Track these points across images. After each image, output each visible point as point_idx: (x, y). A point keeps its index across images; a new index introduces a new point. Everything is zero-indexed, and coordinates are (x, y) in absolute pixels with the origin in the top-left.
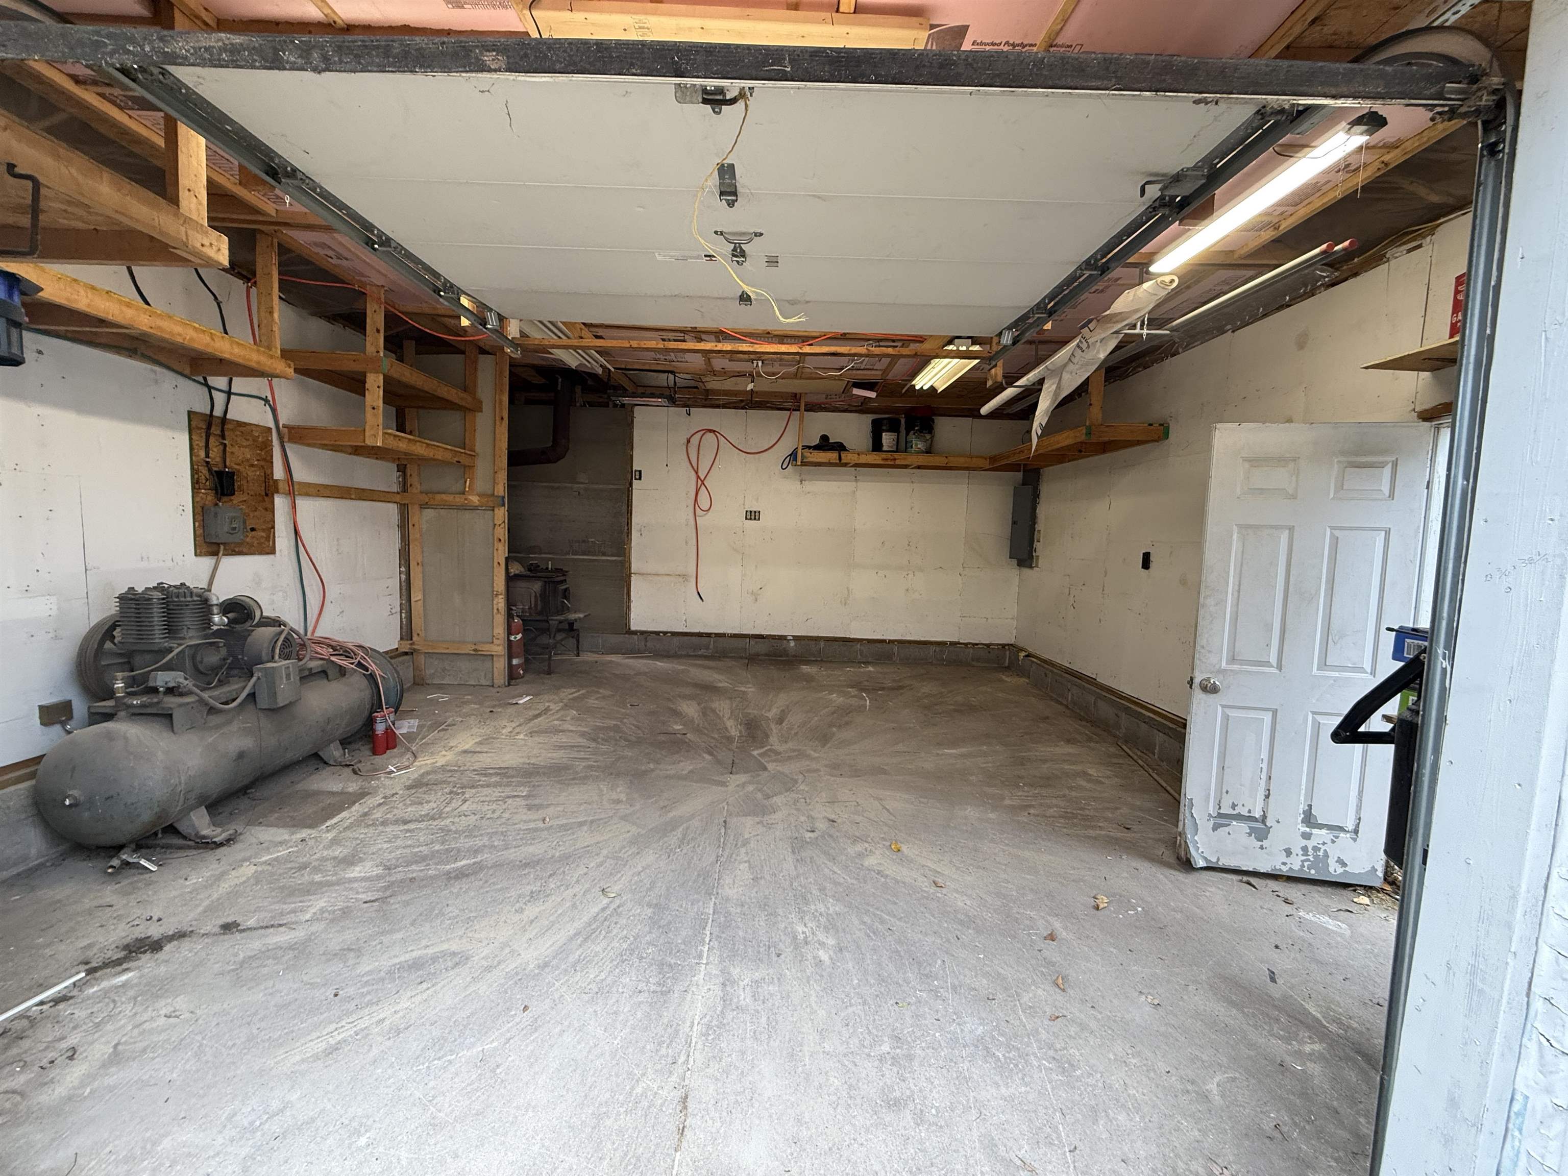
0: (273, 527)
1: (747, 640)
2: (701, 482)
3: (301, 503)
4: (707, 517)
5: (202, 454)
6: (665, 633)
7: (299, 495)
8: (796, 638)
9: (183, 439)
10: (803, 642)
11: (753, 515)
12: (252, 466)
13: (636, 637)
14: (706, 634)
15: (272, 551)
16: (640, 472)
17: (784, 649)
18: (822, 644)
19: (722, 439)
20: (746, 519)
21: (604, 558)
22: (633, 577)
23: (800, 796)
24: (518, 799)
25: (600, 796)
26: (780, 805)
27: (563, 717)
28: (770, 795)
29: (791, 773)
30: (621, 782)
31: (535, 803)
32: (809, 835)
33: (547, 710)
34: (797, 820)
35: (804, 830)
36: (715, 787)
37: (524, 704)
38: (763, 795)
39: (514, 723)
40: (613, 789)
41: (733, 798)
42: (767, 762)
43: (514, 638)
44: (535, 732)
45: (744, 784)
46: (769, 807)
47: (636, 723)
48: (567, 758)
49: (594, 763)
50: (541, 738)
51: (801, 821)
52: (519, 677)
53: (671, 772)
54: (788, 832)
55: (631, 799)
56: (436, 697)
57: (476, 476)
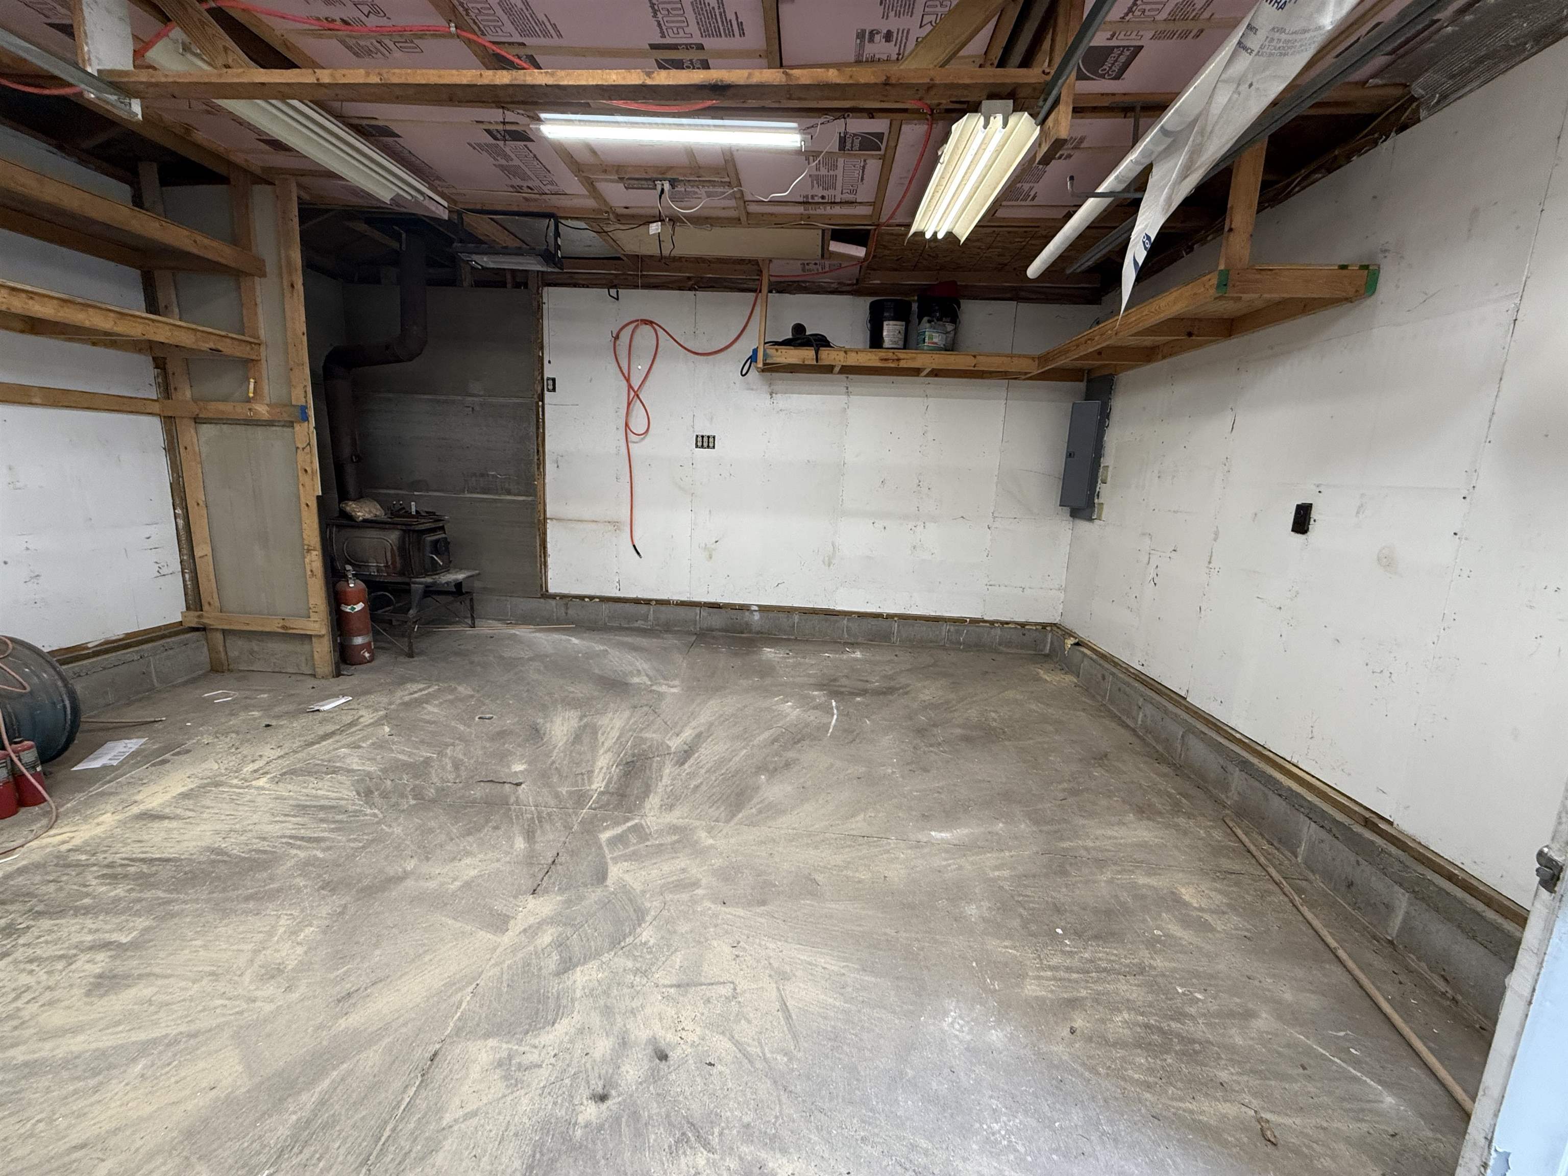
1: (698, 610)
2: (634, 395)
4: (644, 443)
6: (592, 598)
8: (763, 609)
10: (771, 615)
11: (705, 442)
13: (553, 602)
14: (644, 600)
16: (554, 380)
17: (747, 624)
18: (796, 618)
19: (661, 332)
20: (697, 446)
21: (509, 497)
22: (550, 525)
23: (630, 964)
24: (101, 956)
25: (256, 952)
26: (578, 994)
27: (365, 739)
28: (575, 960)
29: (644, 892)
30: (325, 911)
31: (120, 970)
32: (590, 1112)
33: (352, 724)
34: (591, 1052)
35: (587, 1093)
36: (481, 934)
37: (328, 711)
38: (563, 961)
39: (279, 752)
40: (295, 933)
41: (497, 970)
42: (615, 860)
43: (348, 609)
44: (293, 772)
45: (540, 924)
46: (552, 1004)
47: (461, 756)
48: (291, 837)
49: (320, 855)
50: (290, 787)
51: (597, 1054)
52: (364, 661)
53: (432, 885)
54: (549, 1100)
55: (304, 967)
56: (217, 695)
57: (266, 375)
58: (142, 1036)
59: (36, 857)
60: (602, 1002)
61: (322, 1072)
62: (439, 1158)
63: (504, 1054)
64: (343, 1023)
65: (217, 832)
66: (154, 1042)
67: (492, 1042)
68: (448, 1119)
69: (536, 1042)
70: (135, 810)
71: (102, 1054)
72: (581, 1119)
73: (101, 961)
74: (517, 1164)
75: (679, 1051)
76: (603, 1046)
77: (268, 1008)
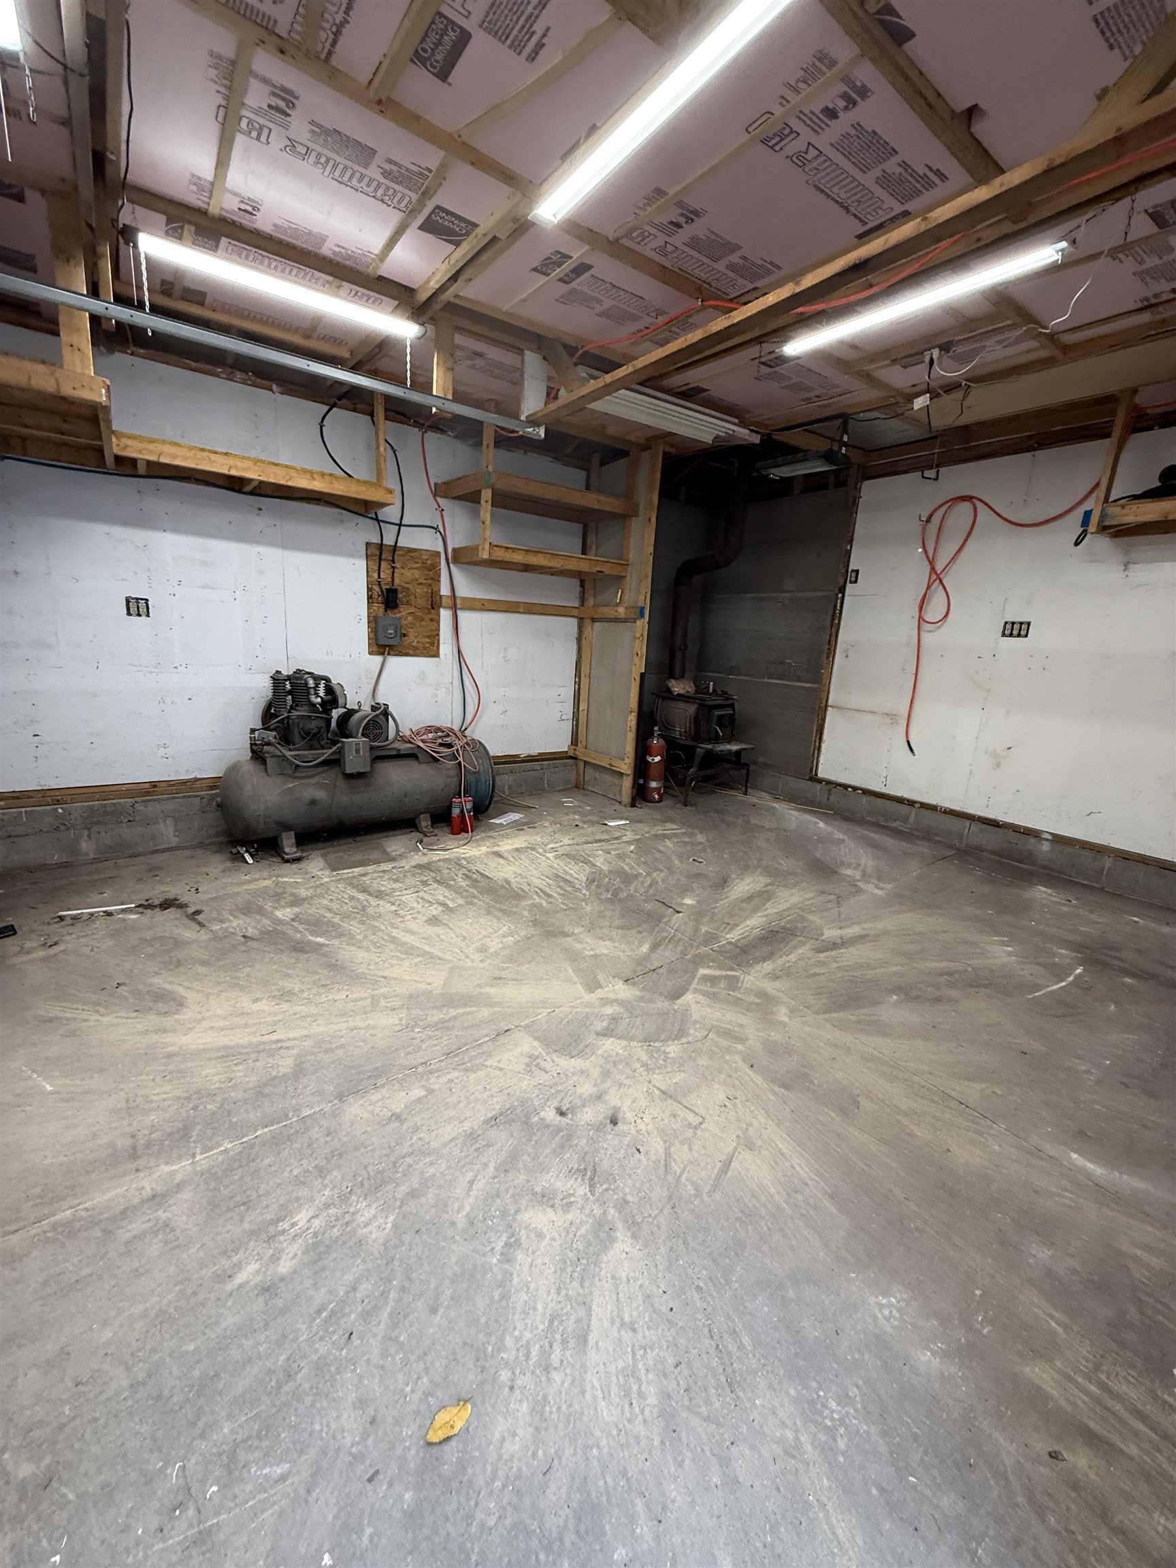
0: (438, 635)
1: (967, 823)
2: (936, 577)
3: (463, 616)
4: (940, 631)
5: (376, 576)
6: (855, 788)
7: (463, 609)
8: (1058, 839)
9: (361, 565)
10: (1069, 849)
11: (1016, 630)
12: (421, 584)
13: (818, 786)
14: (908, 800)
15: (437, 655)
16: (857, 572)
17: (1030, 853)
18: (1108, 862)
19: (981, 508)
20: (1004, 635)
21: (798, 684)
22: (830, 715)
23: (644, 1058)
24: (440, 908)
25: (485, 937)
26: (600, 1052)
27: (615, 850)
28: (614, 1033)
29: (696, 1022)
30: (523, 933)
31: (441, 918)
32: (550, 1115)
33: (617, 838)
34: (578, 1086)
35: (556, 1104)
36: (579, 986)
37: (612, 827)
38: (607, 1028)
39: (571, 842)
40: (504, 936)
41: (570, 1010)
42: (696, 991)
43: (650, 759)
44: (567, 855)
45: (615, 1001)
46: (581, 1046)
47: (659, 880)
48: (540, 889)
49: (545, 904)
50: (561, 863)
51: (579, 1090)
52: (653, 801)
53: (579, 946)
54: (537, 1092)
55: (495, 955)
56: (568, 801)
57: (628, 586)
58: (427, 948)
59: (452, 856)
60: (608, 1066)
61: (465, 1005)
62: (472, 1076)
63: (536, 1054)
64: (487, 990)
65: (515, 873)
66: (429, 953)
67: (536, 1043)
68: (488, 1063)
69: (556, 1059)
70: (495, 849)
71: (413, 947)
72: (542, 1114)
73: (435, 910)
74: (498, 1107)
75: (626, 1128)
76: (587, 1089)
77: (470, 964)
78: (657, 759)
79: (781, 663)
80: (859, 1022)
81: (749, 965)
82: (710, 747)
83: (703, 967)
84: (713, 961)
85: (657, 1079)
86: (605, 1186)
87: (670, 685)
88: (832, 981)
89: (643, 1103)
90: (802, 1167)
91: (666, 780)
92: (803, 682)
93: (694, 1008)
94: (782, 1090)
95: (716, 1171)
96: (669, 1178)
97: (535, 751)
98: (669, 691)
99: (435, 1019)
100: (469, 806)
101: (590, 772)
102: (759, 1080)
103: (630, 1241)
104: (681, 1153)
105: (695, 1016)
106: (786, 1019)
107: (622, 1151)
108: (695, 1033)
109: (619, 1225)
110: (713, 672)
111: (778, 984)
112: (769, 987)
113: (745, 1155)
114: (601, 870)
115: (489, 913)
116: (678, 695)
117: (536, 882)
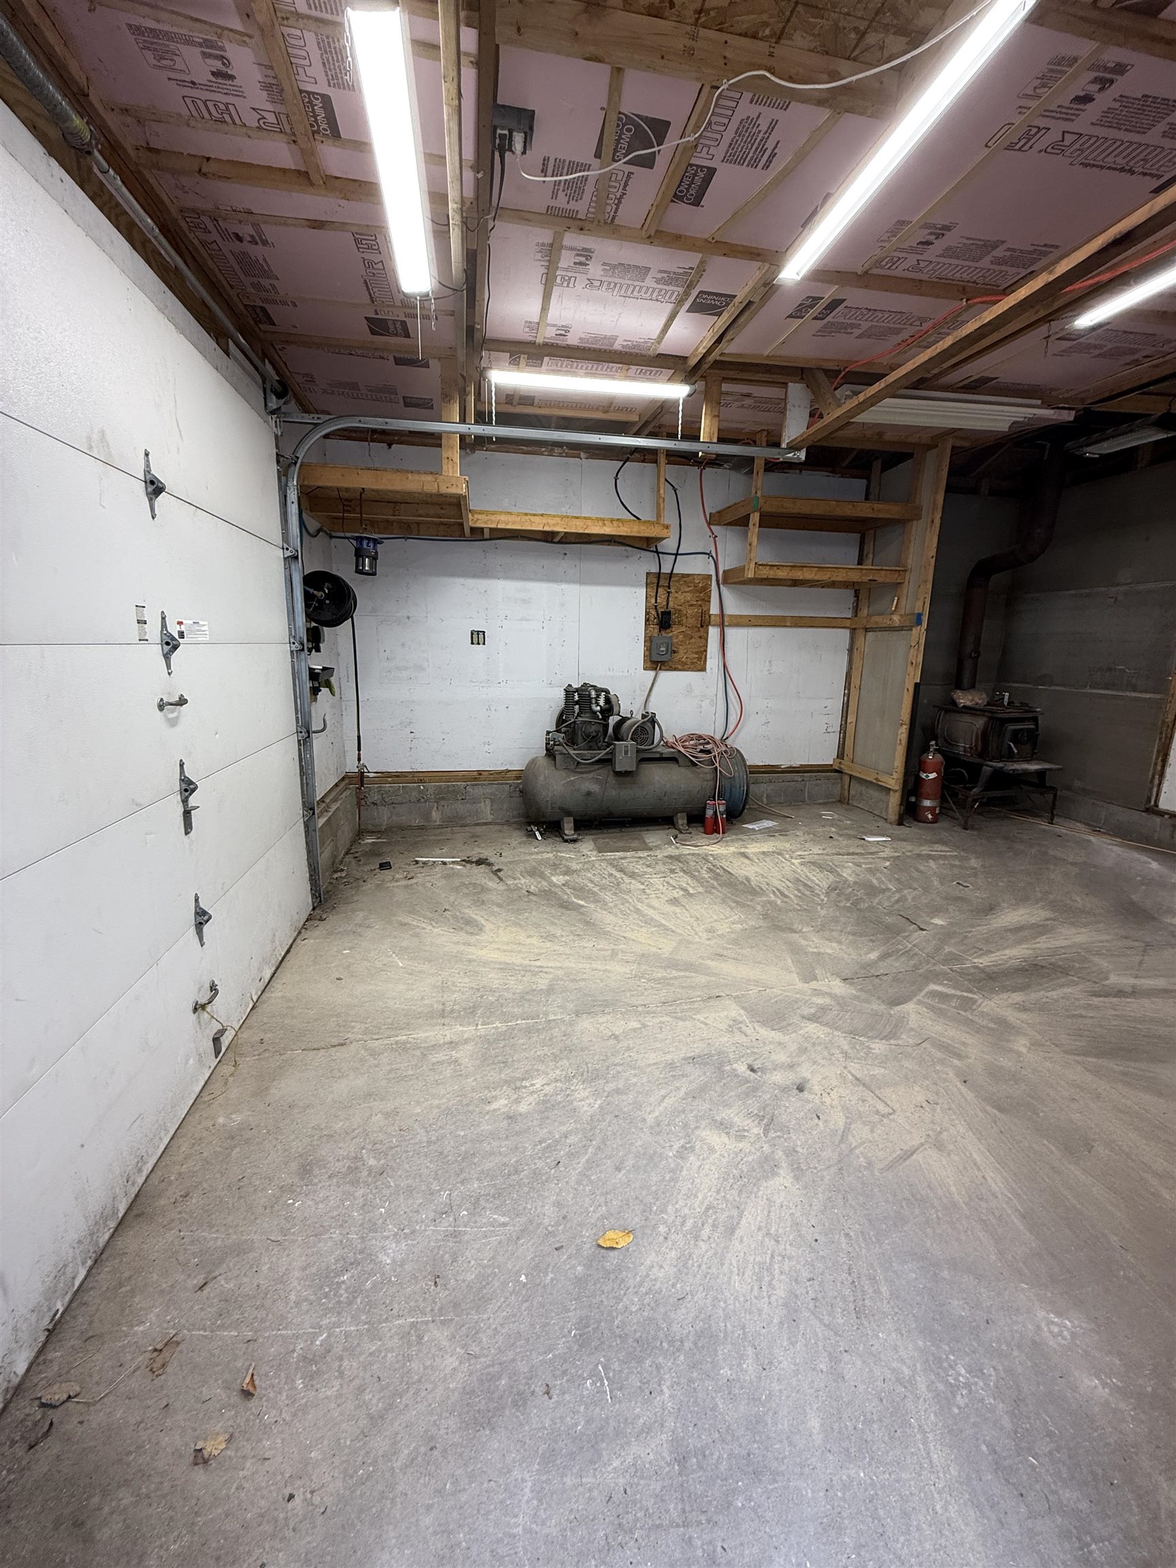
0: (706, 651)
3: (730, 632)
5: (653, 601)
7: (730, 626)
9: (641, 592)
12: (692, 605)
13: (1158, 820)
15: (703, 669)
21: (1134, 694)
23: (846, 1047)
24: (681, 893)
25: (716, 921)
26: (800, 1032)
27: (866, 864)
28: (820, 1020)
29: (912, 1029)
30: (752, 923)
31: (680, 900)
32: (742, 1068)
33: (871, 853)
34: (773, 1054)
35: (750, 1062)
36: (796, 975)
37: (869, 842)
38: (814, 1015)
39: (821, 852)
40: (733, 923)
41: (779, 992)
44: (813, 863)
45: (830, 995)
46: (784, 1023)
47: (909, 898)
48: (778, 890)
49: (779, 902)
50: (805, 869)
51: (773, 1057)
52: (926, 821)
53: (803, 942)
54: (734, 1048)
55: (722, 936)
56: (827, 815)
57: (905, 592)
58: (663, 922)
59: (701, 852)
60: (806, 1045)
61: (686, 970)
62: (681, 1023)
63: (740, 1019)
64: (708, 962)
65: (756, 872)
66: (664, 925)
67: (742, 1012)
68: (698, 1017)
69: (757, 1028)
70: (743, 850)
71: (652, 919)
72: (735, 1066)
73: (678, 894)
74: (697, 1051)
75: (811, 1097)
76: (781, 1057)
77: (697, 940)
78: (933, 776)
79: (1110, 669)
80: (1125, 1074)
81: (992, 991)
82: (1001, 765)
83: (935, 983)
84: (949, 980)
85: (855, 1068)
86: (778, 1134)
87: (955, 696)
88: (1101, 1026)
89: (835, 1082)
90: (996, 1181)
91: (943, 799)
92: (1141, 692)
93: (913, 1016)
94: (996, 1111)
95: (895, 1155)
96: (843, 1146)
97: (797, 762)
98: (954, 703)
99: (659, 975)
100: (722, 808)
101: (856, 788)
102: (970, 1096)
103: (791, 1180)
104: (860, 1132)
105: (912, 1024)
106: (1024, 1050)
107: (802, 1113)
108: (906, 1038)
109: (784, 1165)
110: (1016, 682)
111: (1024, 1016)
112: (1012, 1016)
113: (933, 1154)
114: (847, 880)
115: (724, 901)
116: (964, 707)
117: (776, 883)
